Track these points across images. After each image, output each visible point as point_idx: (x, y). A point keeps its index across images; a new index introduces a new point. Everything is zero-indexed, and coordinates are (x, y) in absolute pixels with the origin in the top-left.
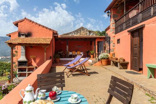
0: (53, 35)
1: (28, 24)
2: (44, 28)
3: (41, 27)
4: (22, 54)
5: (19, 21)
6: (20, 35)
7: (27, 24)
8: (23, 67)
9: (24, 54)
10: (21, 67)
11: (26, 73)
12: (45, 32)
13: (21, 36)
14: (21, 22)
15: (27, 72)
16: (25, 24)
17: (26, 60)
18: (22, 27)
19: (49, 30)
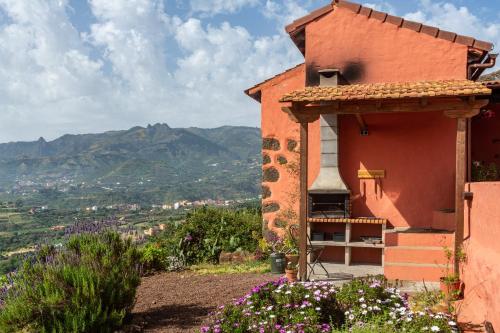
0: (468, 64)
1: (348, 26)
2: (424, 36)
3: (409, 31)
4: (324, 162)
5: (308, 17)
6: (313, 77)
7: (345, 23)
8: (332, 218)
9: (334, 159)
10: (320, 219)
11: (343, 249)
12: (426, 54)
13: (322, 79)
14: (316, 19)
15: (347, 243)
16: (334, 29)
17: (344, 187)
18: (321, 43)
19: (446, 44)
